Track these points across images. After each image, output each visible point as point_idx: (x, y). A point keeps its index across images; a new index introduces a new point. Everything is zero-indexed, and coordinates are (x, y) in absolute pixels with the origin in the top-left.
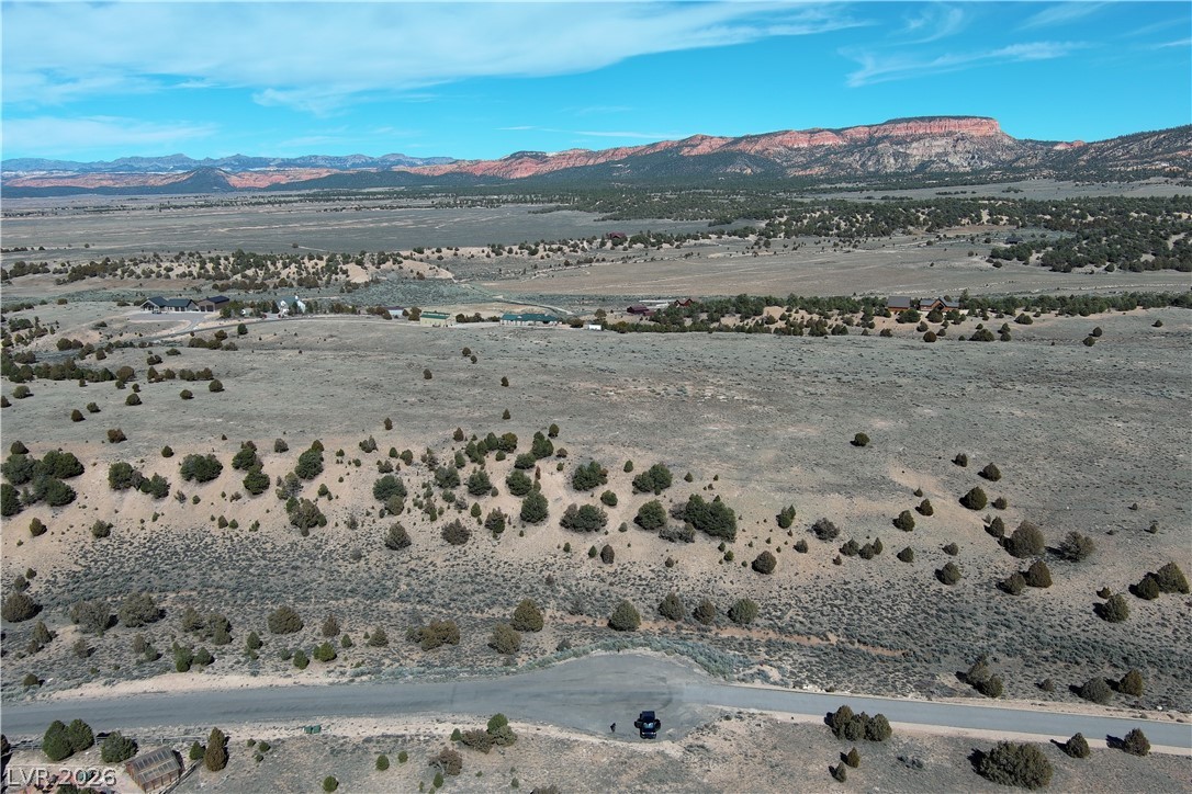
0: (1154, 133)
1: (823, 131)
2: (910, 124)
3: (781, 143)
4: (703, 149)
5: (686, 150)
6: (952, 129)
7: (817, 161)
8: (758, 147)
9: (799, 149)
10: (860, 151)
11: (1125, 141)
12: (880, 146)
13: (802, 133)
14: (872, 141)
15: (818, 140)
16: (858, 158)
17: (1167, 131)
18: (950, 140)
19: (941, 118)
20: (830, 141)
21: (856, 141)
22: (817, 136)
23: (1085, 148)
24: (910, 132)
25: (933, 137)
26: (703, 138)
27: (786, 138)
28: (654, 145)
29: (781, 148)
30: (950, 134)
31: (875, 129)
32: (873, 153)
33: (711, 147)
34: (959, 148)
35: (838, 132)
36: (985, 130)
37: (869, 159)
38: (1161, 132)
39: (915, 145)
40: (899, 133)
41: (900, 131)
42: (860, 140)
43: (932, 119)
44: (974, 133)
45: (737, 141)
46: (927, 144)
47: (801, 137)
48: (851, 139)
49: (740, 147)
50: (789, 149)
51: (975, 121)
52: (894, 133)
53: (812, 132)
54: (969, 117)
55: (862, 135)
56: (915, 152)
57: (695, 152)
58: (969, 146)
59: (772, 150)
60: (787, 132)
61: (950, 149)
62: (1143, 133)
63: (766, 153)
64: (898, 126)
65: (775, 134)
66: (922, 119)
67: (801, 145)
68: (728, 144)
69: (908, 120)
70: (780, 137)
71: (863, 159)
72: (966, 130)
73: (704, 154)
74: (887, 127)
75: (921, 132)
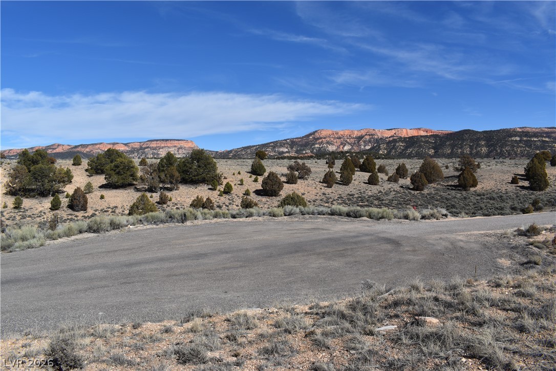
0: (254, 146)
1: (117, 143)
2: (158, 142)
3: (99, 148)
4: (59, 150)
5: (50, 151)
6: (176, 145)
8: (88, 150)
10: (137, 152)
12: (146, 150)
13: (109, 144)
14: (141, 148)
16: (136, 155)
17: (259, 145)
18: (176, 148)
19: (171, 140)
20: (123, 148)
21: (134, 149)
22: (116, 146)
23: (231, 151)
24: (158, 145)
25: (169, 147)
26: (59, 145)
27: (101, 146)
29: (99, 150)
30: (175, 146)
31: (142, 143)
32: (143, 153)
33: (63, 149)
34: (180, 152)
35: (126, 144)
36: (190, 145)
37: (141, 156)
38: (256, 146)
39: (161, 150)
40: (153, 146)
41: (154, 145)
42: (136, 148)
43: (167, 140)
44: (185, 146)
45: (76, 147)
46: (166, 150)
47: (109, 146)
48: (132, 148)
49: (79, 149)
51: (185, 141)
52: (151, 146)
53: (113, 144)
54: (182, 140)
55: (137, 146)
56: (161, 153)
57: (55, 151)
58: (184, 152)
59: (95, 151)
60: (101, 143)
61: (176, 152)
62: (250, 146)
63: (92, 152)
64: (153, 142)
65: (96, 144)
66: (163, 140)
68: (72, 148)
69: (157, 140)
70: (98, 146)
71: (139, 156)
72: (182, 145)
73: (59, 153)
74: (148, 143)
75: (163, 145)
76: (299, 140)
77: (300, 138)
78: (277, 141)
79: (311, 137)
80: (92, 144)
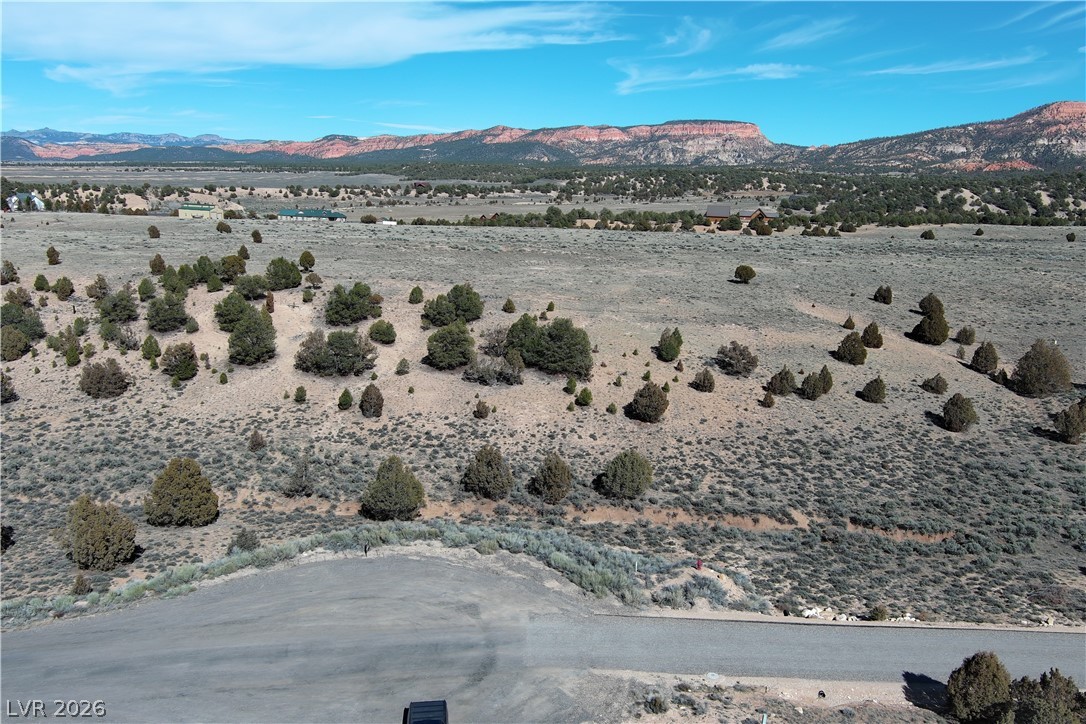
0: (888, 139)
1: (609, 127)
2: (687, 125)
3: (574, 136)
4: (505, 138)
5: (489, 139)
6: (721, 131)
7: (606, 152)
8: (554, 139)
9: (590, 143)
10: (643, 146)
11: (865, 144)
12: (661, 142)
13: (593, 128)
14: (653, 138)
15: (607, 136)
16: (641, 152)
17: (898, 137)
18: (720, 140)
19: (712, 122)
20: (618, 137)
21: (639, 138)
22: (605, 132)
23: (833, 150)
24: (685, 132)
25: (706, 137)
26: (504, 129)
27: (579, 132)
28: (459, 134)
29: (575, 141)
30: (719, 135)
31: (655, 128)
32: (655, 148)
33: (511, 137)
34: (727, 148)
35: (624, 130)
36: (749, 133)
37: (651, 153)
38: (892, 138)
39: (690, 142)
40: (676, 133)
41: (677, 131)
42: (643, 137)
43: (704, 122)
44: (740, 135)
45: (534, 133)
46: (700, 143)
47: (592, 132)
48: (635, 137)
49: (538, 138)
50: (583, 142)
51: (739, 125)
52: (672, 133)
53: (602, 128)
54: (734, 122)
55: (644, 133)
56: (690, 149)
57: (496, 141)
58: (736, 146)
59: (567, 142)
60: (579, 127)
61: (719, 148)
62: (878, 139)
63: (561, 144)
64: (676, 126)
65: (569, 128)
66: (696, 122)
67: (592, 139)
68: (527, 135)
69: (684, 122)
70: (573, 131)
71: (646, 153)
72: (733, 132)
73: (505, 143)
74: (666, 127)
75: (695, 132)
76: (998, 126)
77: (1001, 122)
78: (942, 129)
79: (1031, 121)
80: (563, 128)
